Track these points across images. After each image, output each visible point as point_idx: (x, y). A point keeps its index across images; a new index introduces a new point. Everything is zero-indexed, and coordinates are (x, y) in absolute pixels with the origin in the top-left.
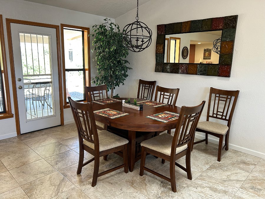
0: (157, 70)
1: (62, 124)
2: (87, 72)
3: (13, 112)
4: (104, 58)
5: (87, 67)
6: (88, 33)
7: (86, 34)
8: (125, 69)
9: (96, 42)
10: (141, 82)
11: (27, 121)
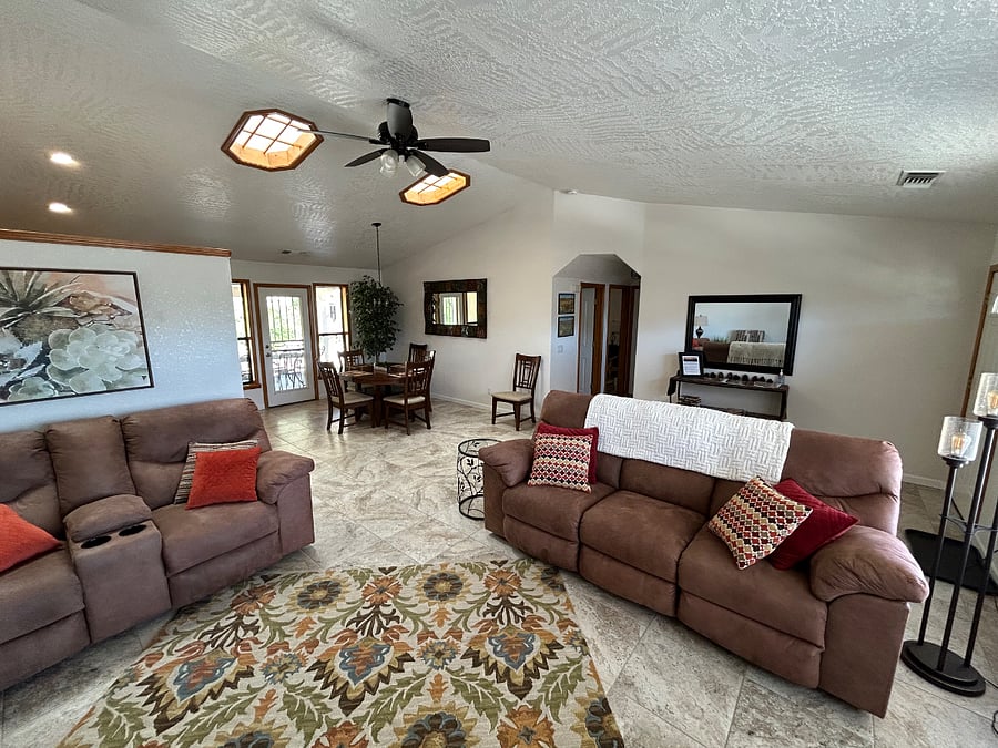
0: (427, 332)
1: (317, 398)
2: (347, 336)
3: (261, 382)
4: (365, 320)
5: (346, 330)
6: (347, 291)
7: (344, 290)
8: (391, 331)
9: (355, 301)
10: (412, 346)
11: (275, 393)
